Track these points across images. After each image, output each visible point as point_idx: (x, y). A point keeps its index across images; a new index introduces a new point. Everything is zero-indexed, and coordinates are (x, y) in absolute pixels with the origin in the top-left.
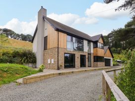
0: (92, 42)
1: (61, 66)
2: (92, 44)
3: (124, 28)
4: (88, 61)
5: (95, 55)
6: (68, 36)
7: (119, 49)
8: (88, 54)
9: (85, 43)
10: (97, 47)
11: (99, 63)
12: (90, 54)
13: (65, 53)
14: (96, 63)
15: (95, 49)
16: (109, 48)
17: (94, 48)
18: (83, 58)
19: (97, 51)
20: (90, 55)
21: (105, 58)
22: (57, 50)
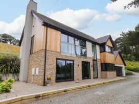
0: (98, 44)
1: (49, 79)
2: (98, 47)
3: (135, 31)
4: (94, 70)
5: (102, 62)
6: (63, 35)
7: (129, 55)
8: (94, 60)
9: (89, 45)
10: (104, 51)
11: (108, 73)
12: (96, 60)
13: (57, 59)
14: (104, 72)
15: (102, 53)
16: (119, 53)
17: (100, 52)
18: (85, 66)
19: (105, 56)
20: (95, 62)
21: (116, 65)
22: (43, 53)
